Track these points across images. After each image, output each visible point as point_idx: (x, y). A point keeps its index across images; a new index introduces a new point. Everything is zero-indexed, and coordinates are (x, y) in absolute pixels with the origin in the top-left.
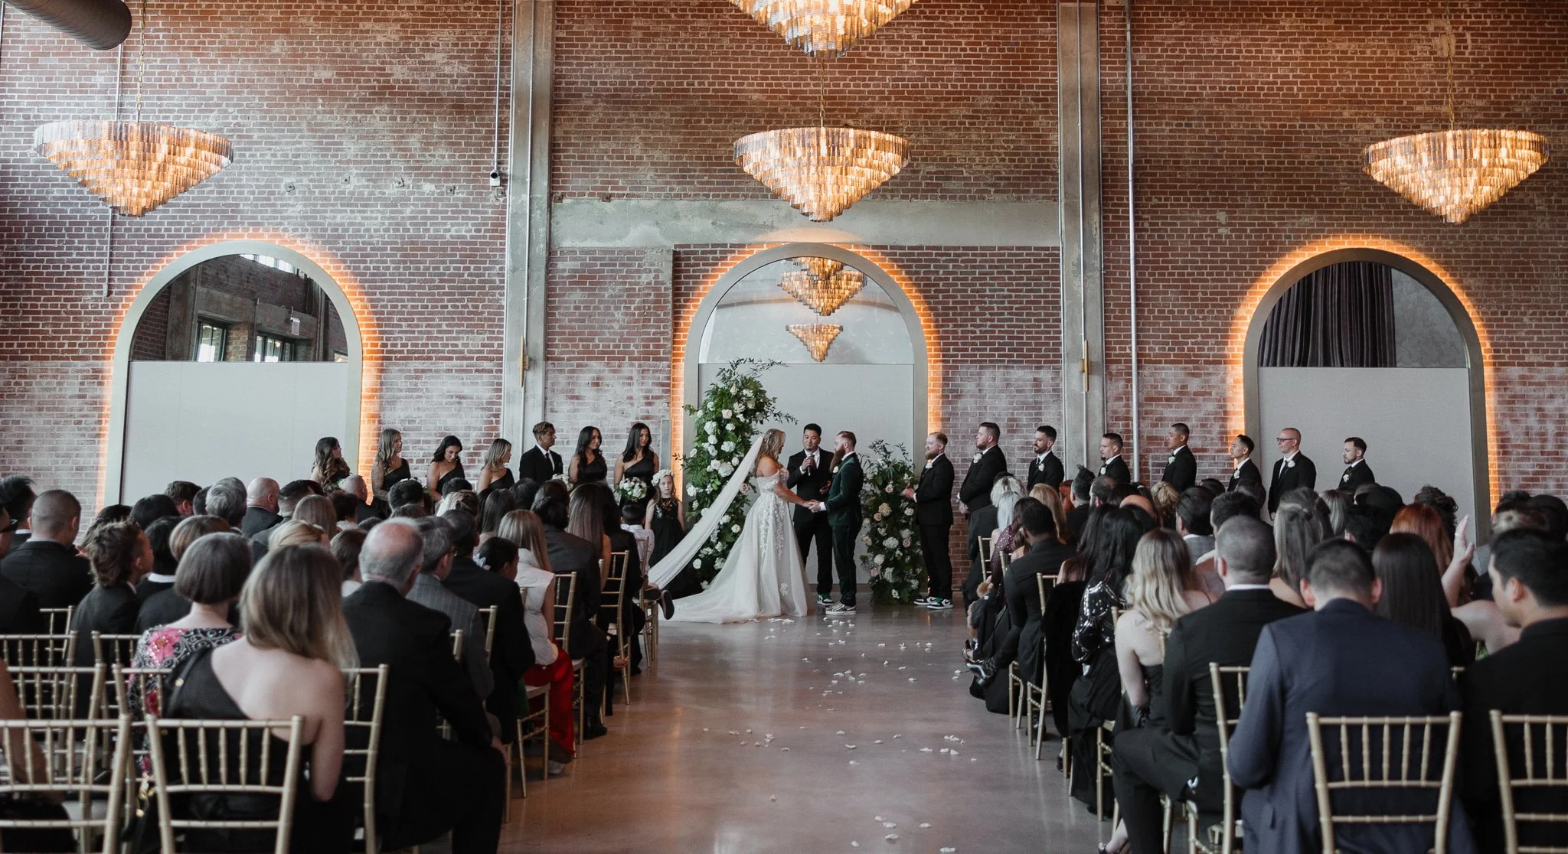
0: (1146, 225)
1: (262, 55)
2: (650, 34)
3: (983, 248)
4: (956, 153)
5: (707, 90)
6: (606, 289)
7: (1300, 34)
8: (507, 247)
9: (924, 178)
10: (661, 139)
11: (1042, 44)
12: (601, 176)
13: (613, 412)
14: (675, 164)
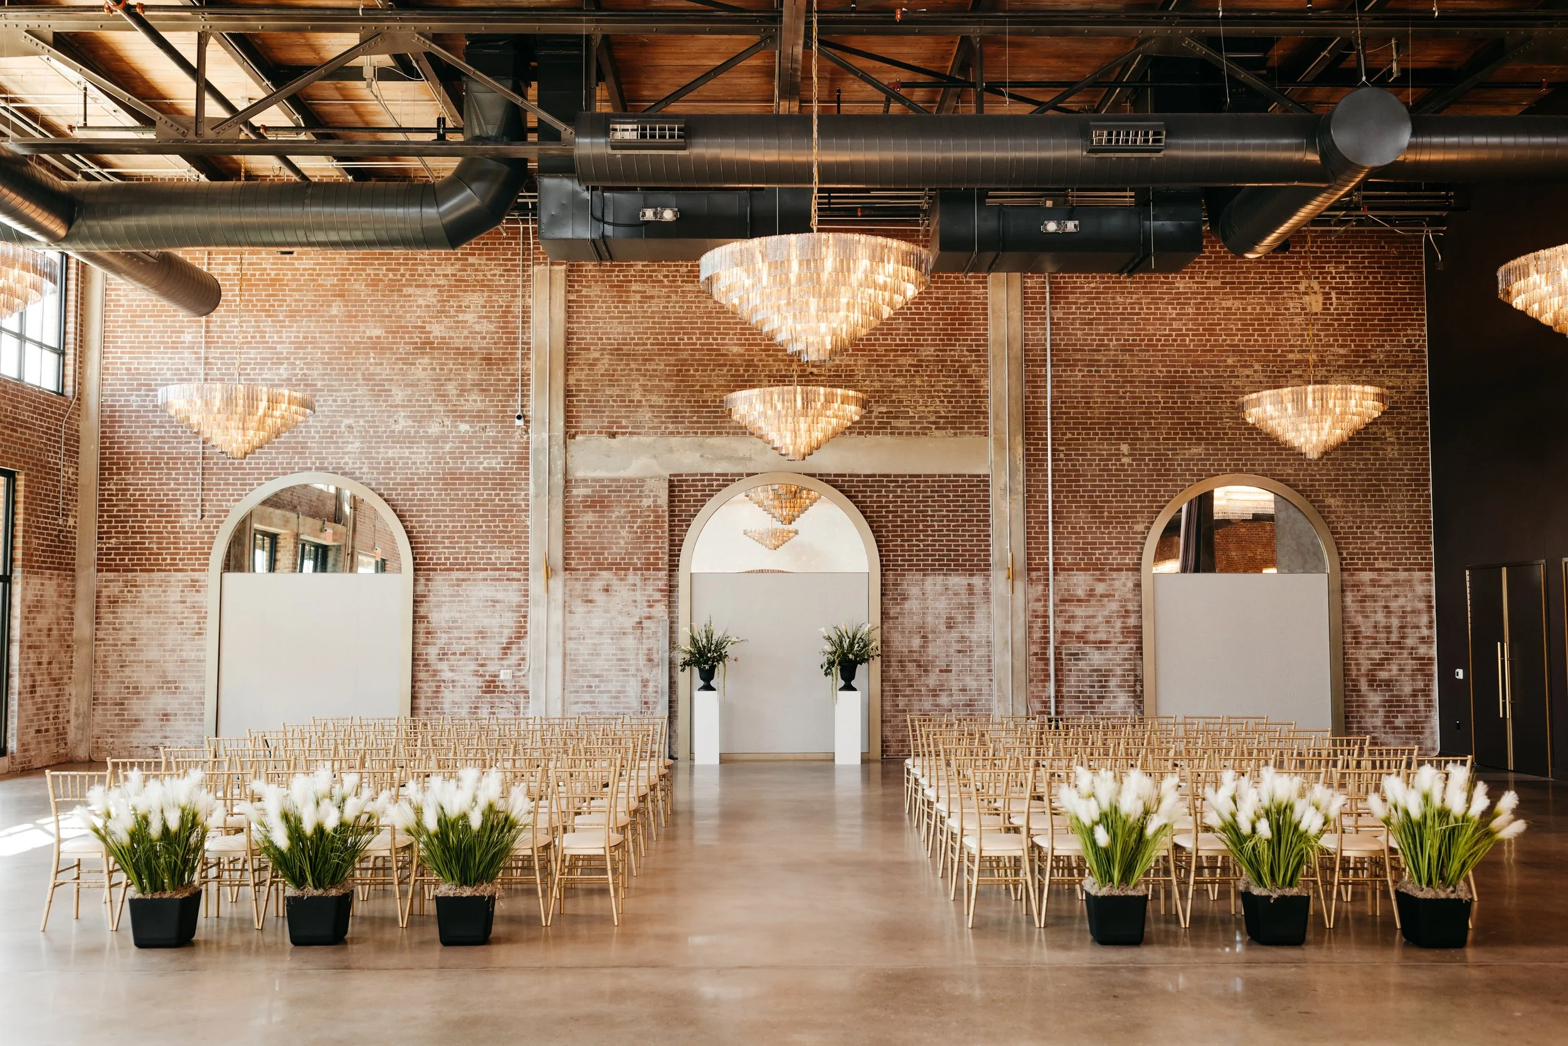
0: (1062, 456)
1: (322, 316)
2: (647, 297)
3: (925, 476)
4: (903, 396)
5: (695, 344)
6: (613, 512)
7: (1192, 293)
8: (531, 477)
9: (877, 417)
10: (657, 386)
11: (976, 304)
12: (608, 417)
13: (620, 613)
14: (670, 407)
